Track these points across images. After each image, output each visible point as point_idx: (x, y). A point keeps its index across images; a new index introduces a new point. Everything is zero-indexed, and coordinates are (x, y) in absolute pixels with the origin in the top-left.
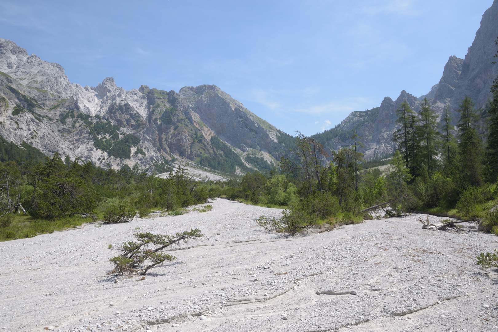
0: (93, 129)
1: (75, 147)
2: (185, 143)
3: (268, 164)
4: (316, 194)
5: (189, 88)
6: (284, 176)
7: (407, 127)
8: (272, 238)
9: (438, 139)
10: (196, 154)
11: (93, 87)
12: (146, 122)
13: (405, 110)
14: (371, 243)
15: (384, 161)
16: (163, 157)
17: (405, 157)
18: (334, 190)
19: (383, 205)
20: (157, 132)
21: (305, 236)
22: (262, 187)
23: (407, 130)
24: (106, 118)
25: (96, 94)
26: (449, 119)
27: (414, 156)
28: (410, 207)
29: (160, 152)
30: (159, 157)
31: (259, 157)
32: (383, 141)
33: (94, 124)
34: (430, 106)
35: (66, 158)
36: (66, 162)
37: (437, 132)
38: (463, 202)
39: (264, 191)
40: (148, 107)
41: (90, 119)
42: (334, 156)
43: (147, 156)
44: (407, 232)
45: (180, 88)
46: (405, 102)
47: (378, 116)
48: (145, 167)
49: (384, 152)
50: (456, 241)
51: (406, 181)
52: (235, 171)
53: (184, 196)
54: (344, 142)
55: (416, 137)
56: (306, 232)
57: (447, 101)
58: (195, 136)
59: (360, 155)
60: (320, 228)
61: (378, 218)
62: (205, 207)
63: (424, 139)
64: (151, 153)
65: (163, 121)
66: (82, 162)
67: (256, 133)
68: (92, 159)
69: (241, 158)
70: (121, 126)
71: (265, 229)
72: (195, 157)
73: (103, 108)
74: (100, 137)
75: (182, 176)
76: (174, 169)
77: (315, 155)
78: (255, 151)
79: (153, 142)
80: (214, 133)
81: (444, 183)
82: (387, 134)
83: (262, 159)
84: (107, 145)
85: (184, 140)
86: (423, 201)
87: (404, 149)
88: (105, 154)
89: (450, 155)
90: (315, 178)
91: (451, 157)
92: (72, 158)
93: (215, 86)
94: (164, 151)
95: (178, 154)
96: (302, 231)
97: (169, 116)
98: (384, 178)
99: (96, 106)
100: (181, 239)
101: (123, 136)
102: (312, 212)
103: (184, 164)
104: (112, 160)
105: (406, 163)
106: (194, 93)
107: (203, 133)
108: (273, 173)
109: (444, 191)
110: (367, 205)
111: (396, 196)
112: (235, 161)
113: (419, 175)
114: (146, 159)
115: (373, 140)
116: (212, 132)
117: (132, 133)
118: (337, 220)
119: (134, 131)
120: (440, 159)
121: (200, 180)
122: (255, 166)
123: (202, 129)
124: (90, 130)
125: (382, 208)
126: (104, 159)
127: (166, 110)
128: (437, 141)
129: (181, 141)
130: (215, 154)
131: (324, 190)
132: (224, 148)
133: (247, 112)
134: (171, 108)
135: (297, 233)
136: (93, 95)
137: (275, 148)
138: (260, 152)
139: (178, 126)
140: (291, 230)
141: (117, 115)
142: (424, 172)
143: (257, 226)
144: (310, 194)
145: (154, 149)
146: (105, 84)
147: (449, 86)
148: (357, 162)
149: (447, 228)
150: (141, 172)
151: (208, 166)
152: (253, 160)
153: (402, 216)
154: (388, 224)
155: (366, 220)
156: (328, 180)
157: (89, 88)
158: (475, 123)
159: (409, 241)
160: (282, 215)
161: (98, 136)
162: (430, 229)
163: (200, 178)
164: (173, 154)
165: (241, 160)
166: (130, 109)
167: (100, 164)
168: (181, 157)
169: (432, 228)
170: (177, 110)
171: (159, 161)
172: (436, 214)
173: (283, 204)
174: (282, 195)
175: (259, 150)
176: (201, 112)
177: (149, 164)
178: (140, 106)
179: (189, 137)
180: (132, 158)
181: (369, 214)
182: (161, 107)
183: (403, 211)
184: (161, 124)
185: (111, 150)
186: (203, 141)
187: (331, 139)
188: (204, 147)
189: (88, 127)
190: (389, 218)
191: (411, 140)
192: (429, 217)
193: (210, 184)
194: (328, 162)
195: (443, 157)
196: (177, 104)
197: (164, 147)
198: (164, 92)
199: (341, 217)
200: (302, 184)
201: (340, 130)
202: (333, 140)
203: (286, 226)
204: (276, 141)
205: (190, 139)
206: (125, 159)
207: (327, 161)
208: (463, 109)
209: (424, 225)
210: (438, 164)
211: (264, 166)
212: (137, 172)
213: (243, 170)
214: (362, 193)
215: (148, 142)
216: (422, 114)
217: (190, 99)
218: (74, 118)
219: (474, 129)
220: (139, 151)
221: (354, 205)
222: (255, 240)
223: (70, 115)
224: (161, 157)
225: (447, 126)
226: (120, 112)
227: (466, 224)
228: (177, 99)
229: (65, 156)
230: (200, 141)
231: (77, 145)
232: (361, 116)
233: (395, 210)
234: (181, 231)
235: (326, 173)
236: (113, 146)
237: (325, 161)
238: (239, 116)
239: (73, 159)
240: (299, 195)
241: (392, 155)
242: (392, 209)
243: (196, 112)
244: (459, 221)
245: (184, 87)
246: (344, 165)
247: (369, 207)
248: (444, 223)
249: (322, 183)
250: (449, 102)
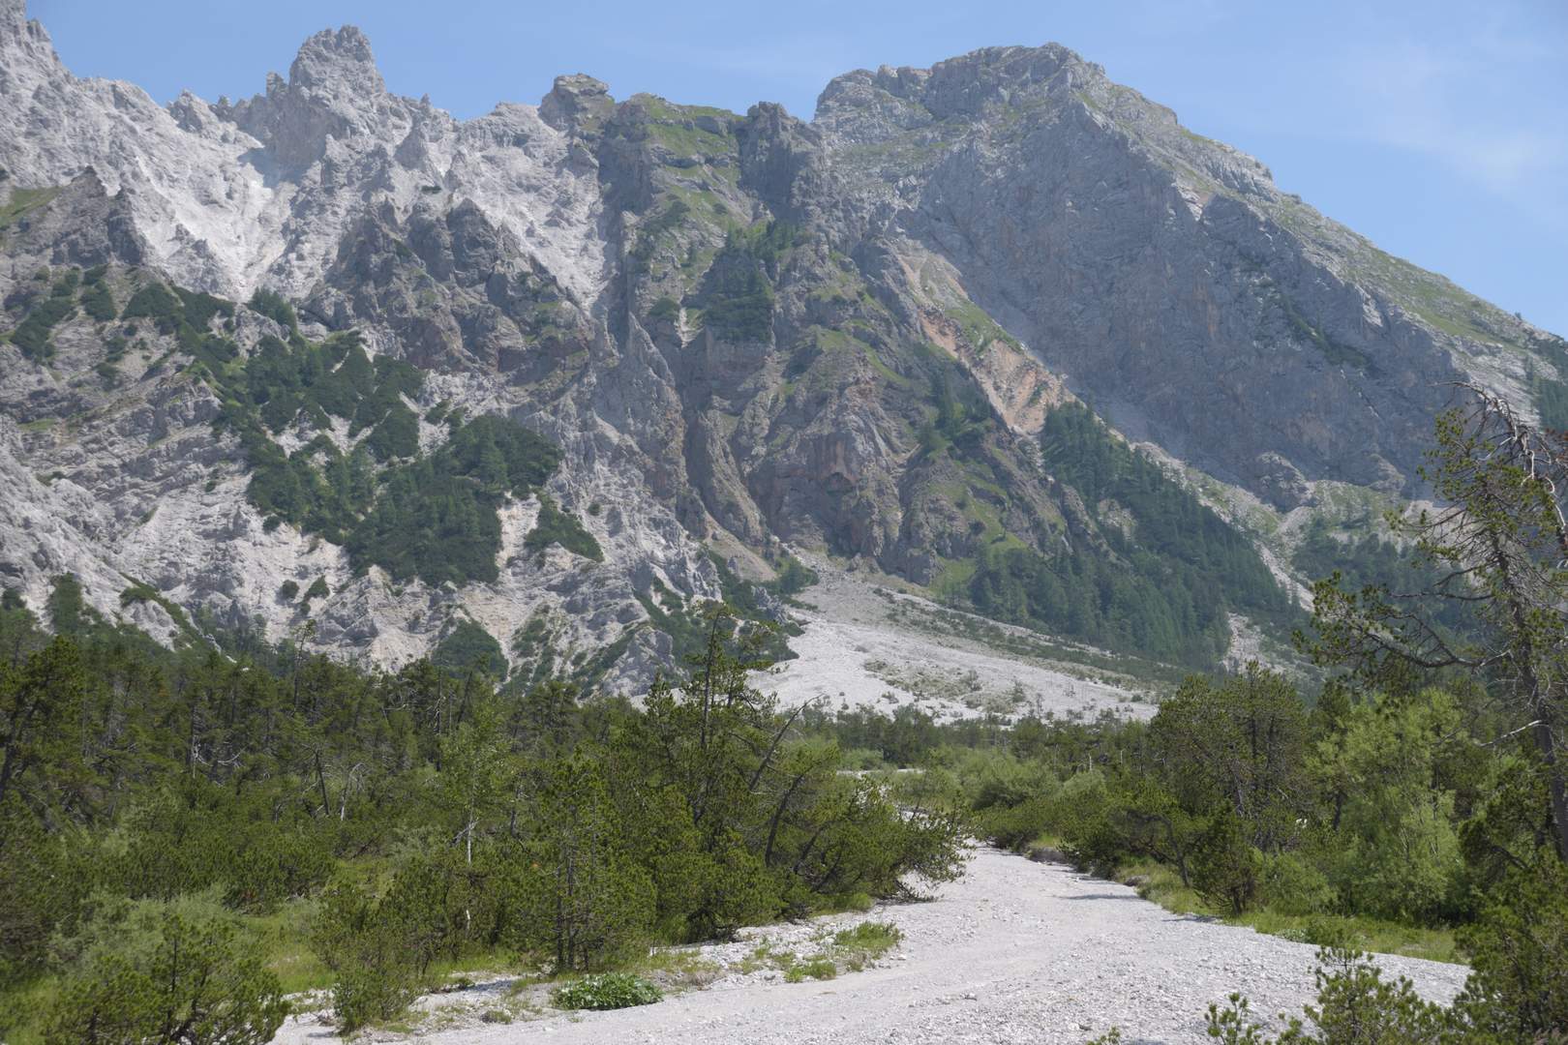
0: (241, 388)
1: (120, 515)
2: (862, 461)
5: (881, 79)
10: (940, 536)
11: (231, 103)
12: (599, 332)
16: (721, 562)
20: (672, 396)
24: (330, 312)
25: (253, 150)
29: (698, 533)
30: (692, 568)
31: (1399, 539)
33: (243, 353)
35: (60, 592)
36: (54, 621)
40: (610, 229)
41: (217, 321)
43: (608, 559)
48: (599, 638)
52: (1222, 649)
58: (930, 413)
64: (632, 541)
65: (710, 319)
66: (167, 616)
67: (1373, 371)
68: (238, 591)
69: (1266, 554)
70: (428, 364)
72: (937, 560)
73: (306, 248)
74: (289, 441)
78: (1366, 502)
79: (650, 462)
80: (1066, 384)
84: (339, 492)
85: (861, 445)
88: (330, 554)
92: (98, 593)
93: (1064, 55)
94: (722, 522)
95: (818, 540)
97: (753, 281)
99: (258, 231)
101: (446, 429)
104: (375, 596)
106: (920, 112)
107: (988, 386)
112: (1222, 578)
114: (600, 582)
116: (1055, 383)
117: (506, 406)
119: (522, 395)
121: (970, 715)
123: (978, 364)
124: (223, 396)
126: (319, 589)
127: (728, 241)
129: (841, 450)
130: (1077, 534)
132: (1140, 487)
133: (1301, 223)
134: (761, 228)
136: (232, 158)
138: (1402, 508)
139: (813, 352)
141: (398, 293)
145: (657, 511)
146: (309, 82)
150: (570, 668)
152: (1355, 564)
157: (202, 107)
161: (278, 433)
163: (970, 705)
164: (784, 538)
165: (1265, 570)
166: (487, 245)
167: (293, 622)
168: (842, 560)
170: (806, 240)
171: (690, 595)
175: (1395, 496)
176: (972, 243)
177: (625, 615)
178: (552, 223)
179: (890, 424)
180: (507, 577)
182: (695, 226)
184: (699, 342)
185: (364, 526)
186: (989, 445)
188: (995, 488)
189: (204, 374)
196: (805, 194)
197: (720, 498)
198: (709, 119)
205: (901, 435)
206: (461, 585)
211: (1440, 605)
212: (544, 670)
213: (1282, 639)
215: (613, 463)
217: (893, 156)
218: (111, 318)
220: (557, 528)
223: (84, 300)
224: (703, 568)
226: (423, 271)
228: (803, 159)
229: (52, 581)
230: (968, 446)
231: (135, 501)
236: (381, 501)
238: (1244, 255)
239: (102, 597)
243: (937, 245)
245: (848, 78)
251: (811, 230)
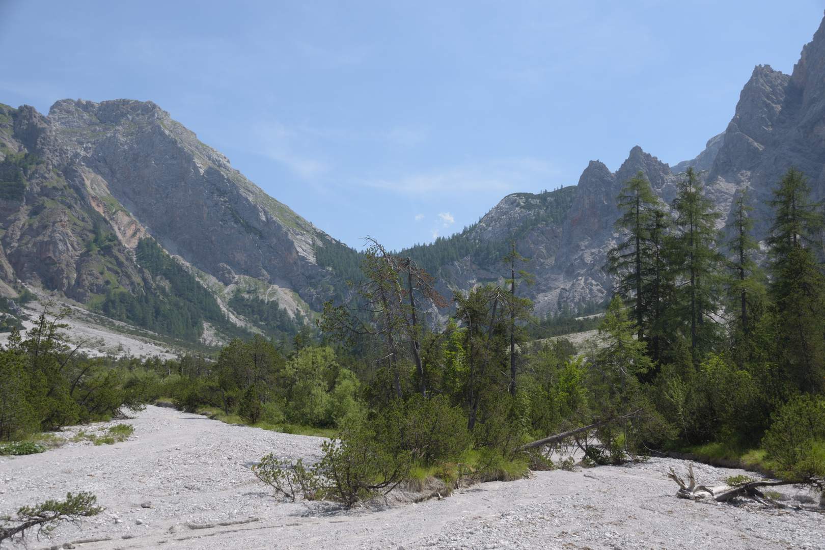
2: (61, 252)
3: (289, 318)
4: (411, 400)
5: (78, 104)
6: (329, 350)
7: (643, 239)
8: (291, 515)
9: (718, 272)
10: (92, 284)
13: (638, 196)
14: (548, 531)
15: (582, 322)
17: (635, 312)
18: (456, 390)
19: (578, 432)
21: (380, 510)
22: (271, 377)
23: (642, 247)
26: (746, 224)
27: (657, 311)
28: (645, 441)
31: (266, 299)
32: (582, 272)
34: (701, 189)
37: (717, 252)
38: (780, 432)
39: (276, 389)
42: (460, 305)
44: (640, 504)
45: (53, 103)
46: (640, 175)
47: (570, 207)
49: (584, 298)
50: (764, 534)
51: (637, 375)
52: (200, 334)
53: (51, 399)
54: (485, 269)
55: (664, 265)
56: (381, 500)
57: (743, 179)
58: (91, 236)
59: (524, 304)
60: (419, 490)
61: (567, 466)
62: (112, 429)
63: (683, 270)
67: (261, 237)
69: (219, 301)
71: (275, 489)
72: (90, 294)
75: (48, 345)
76: (25, 323)
77: (412, 300)
78: (256, 283)
80: (146, 231)
81: (731, 382)
82: (592, 254)
83: (274, 305)
85: (61, 246)
86: (679, 425)
87: (632, 294)
89: (748, 313)
90: (410, 360)
91: (750, 318)
93: (154, 106)
95: (39, 283)
96: (372, 498)
97: (17, 176)
98: (582, 364)
100: (33, 524)
102: (398, 447)
103: (56, 310)
105: (638, 327)
106: (94, 119)
107: (116, 228)
108: (300, 342)
109: (731, 402)
110: (540, 432)
111: (612, 412)
112: (202, 309)
113: (669, 360)
115: (558, 268)
116: (143, 229)
118: (463, 469)
120: (722, 321)
121: (100, 355)
122: (255, 323)
123: (112, 219)
125: (577, 439)
127: (6, 159)
128: (715, 277)
129: (51, 247)
130: (147, 288)
131: (432, 389)
132: (174, 273)
133: (240, 181)
134: (22, 154)
135: (360, 502)
137: (310, 277)
138: (268, 287)
139: (42, 207)
140: (343, 494)
142: (682, 353)
143: (254, 481)
144: (394, 399)
147: (751, 139)
148: (517, 322)
149: (739, 498)
151: (124, 316)
152: (250, 306)
153: (626, 462)
154: (589, 482)
155: (535, 470)
156: (442, 366)
158: (811, 236)
159: (644, 528)
160: (320, 453)
162: (697, 499)
163: (100, 351)
164: (23, 281)
165: (218, 306)
168: (48, 291)
169: (702, 497)
170: (42, 162)
172: (711, 460)
173: (324, 424)
174: (322, 400)
175: (266, 282)
176: (113, 172)
179: (74, 238)
181: (543, 454)
183: (630, 450)
186: (115, 251)
187: (452, 259)
188: (116, 268)
190: (594, 466)
191: (651, 271)
192: (693, 468)
193: (130, 368)
194: (442, 319)
195: (731, 317)
196: (43, 144)
199: (472, 461)
200: (375, 374)
201: (475, 240)
202: (456, 263)
203: (331, 483)
204: (312, 259)
205: (78, 244)
207: (440, 316)
208: (783, 198)
209: (683, 489)
210: (718, 333)
211: (279, 323)
213: (222, 332)
214: (526, 401)
216: (680, 208)
217: (81, 135)
219: (807, 250)
221: (505, 430)
222: (248, 522)
225: (742, 241)
227: (788, 490)
228: (43, 130)
230: (106, 251)
232: (528, 206)
233: (608, 446)
234: (33, 500)
235: (437, 347)
237: (436, 316)
238: (218, 190)
240: (366, 401)
241: (603, 307)
242: (600, 443)
243: (97, 170)
244: (771, 481)
245: (64, 101)
246: (483, 329)
247: (542, 436)
248: (731, 485)
249: (426, 372)
250: (749, 179)
251: (45, 159)
